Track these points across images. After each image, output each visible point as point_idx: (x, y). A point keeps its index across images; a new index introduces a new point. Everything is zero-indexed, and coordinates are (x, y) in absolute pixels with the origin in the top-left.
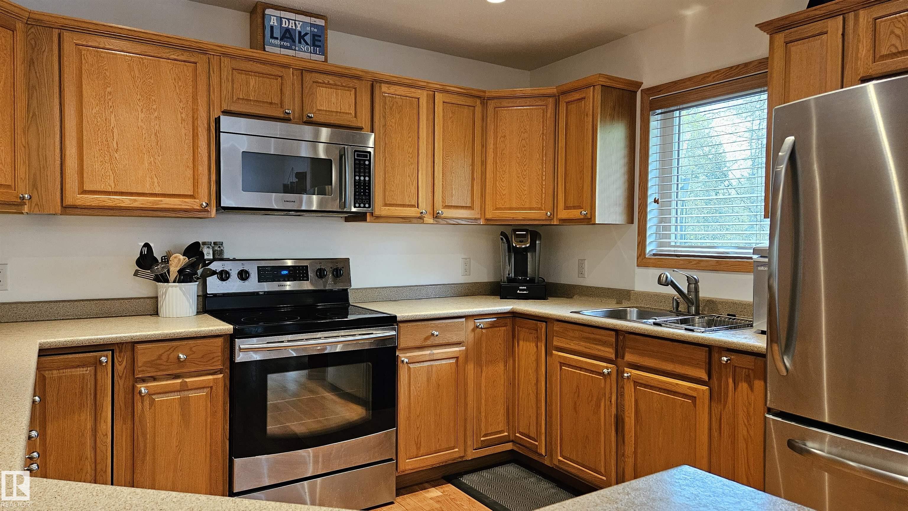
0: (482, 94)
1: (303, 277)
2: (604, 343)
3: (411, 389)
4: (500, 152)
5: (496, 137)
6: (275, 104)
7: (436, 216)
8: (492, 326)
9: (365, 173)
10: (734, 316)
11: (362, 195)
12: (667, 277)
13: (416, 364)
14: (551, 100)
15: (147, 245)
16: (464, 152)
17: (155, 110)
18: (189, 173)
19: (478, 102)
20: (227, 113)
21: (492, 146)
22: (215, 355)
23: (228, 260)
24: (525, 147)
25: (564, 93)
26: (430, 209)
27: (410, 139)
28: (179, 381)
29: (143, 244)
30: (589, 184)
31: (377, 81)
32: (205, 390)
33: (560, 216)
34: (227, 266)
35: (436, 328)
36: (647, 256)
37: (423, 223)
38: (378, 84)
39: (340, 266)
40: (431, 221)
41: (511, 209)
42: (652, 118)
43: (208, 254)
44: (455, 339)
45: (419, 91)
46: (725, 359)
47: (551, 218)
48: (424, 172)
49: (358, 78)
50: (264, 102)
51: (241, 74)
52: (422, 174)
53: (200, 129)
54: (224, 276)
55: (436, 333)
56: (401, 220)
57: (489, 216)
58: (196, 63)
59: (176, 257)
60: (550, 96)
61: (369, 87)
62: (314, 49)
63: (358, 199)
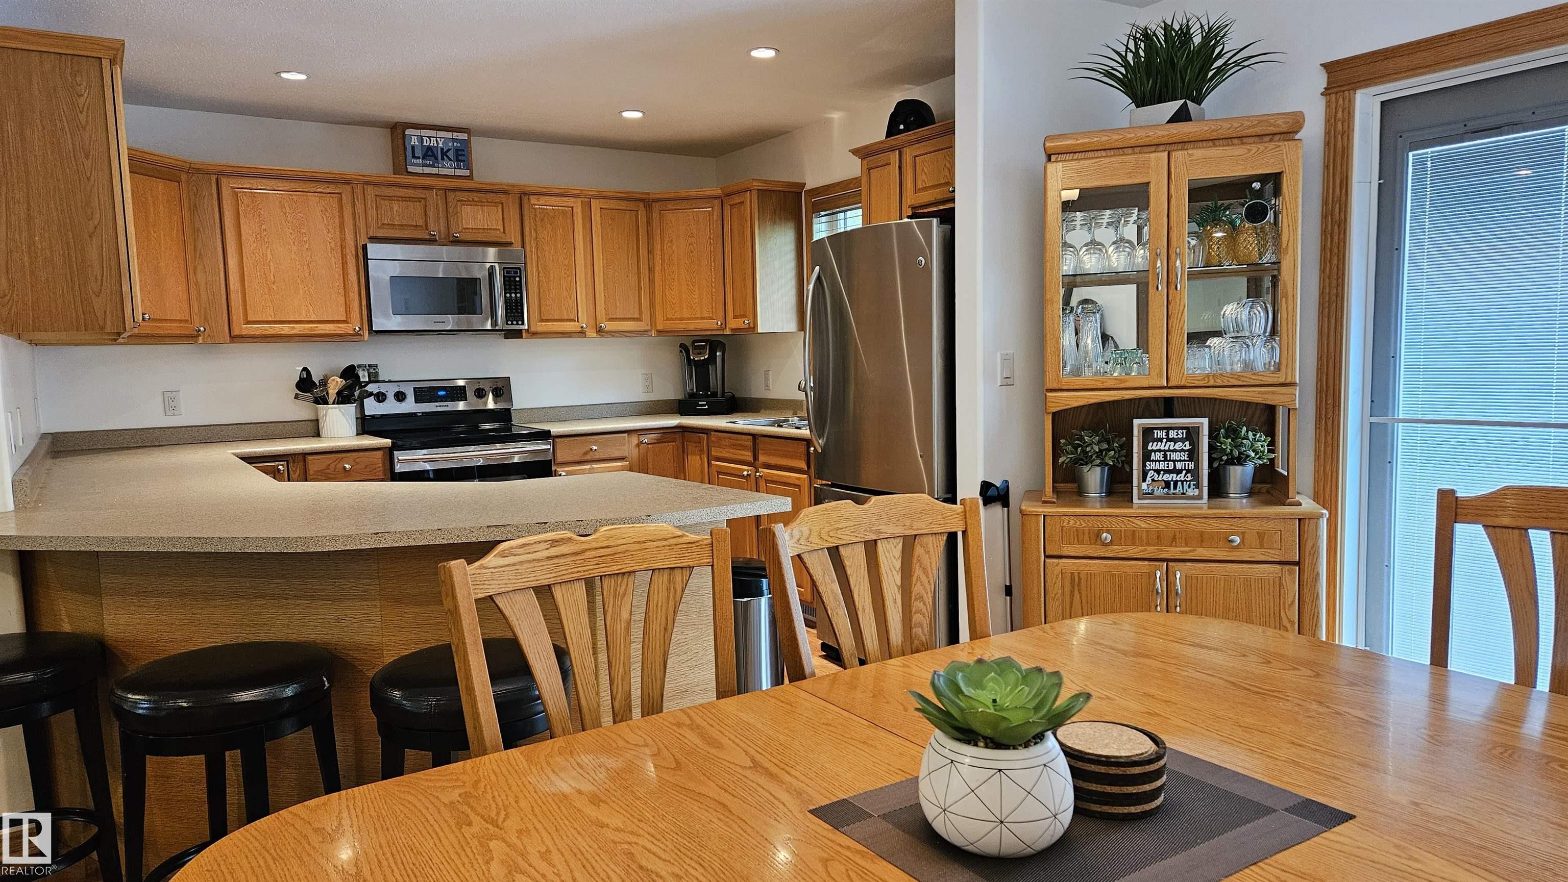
0: (644, 196)
1: (462, 397)
2: (744, 448)
4: (668, 258)
5: (662, 243)
6: (420, 226)
7: (600, 331)
8: (659, 441)
9: (516, 289)
11: (514, 312)
14: (717, 202)
15: (305, 369)
16: (628, 260)
17: (306, 243)
18: (341, 300)
19: (641, 205)
20: (375, 239)
21: (659, 252)
22: (377, 465)
23: (384, 382)
24: (692, 252)
25: (728, 195)
26: (592, 322)
27: (565, 251)
29: (301, 368)
30: (752, 291)
31: (525, 194)
33: (731, 326)
34: (383, 388)
35: (595, 443)
37: (585, 337)
38: (527, 196)
39: (500, 385)
40: (595, 335)
41: (682, 319)
43: (364, 376)
44: (617, 454)
45: (573, 200)
47: (725, 328)
48: (583, 284)
49: (505, 192)
50: (408, 226)
51: (385, 200)
52: (581, 286)
53: (348, 257)
54: (380, 397)
55: (595, 448)
56: (560, 335)
57: (660, 327)
58: (340, 194)
59: (333, 380)
60: (716, 198)
61: (517, 201)
62: (458, 164)
63: (511, 316)
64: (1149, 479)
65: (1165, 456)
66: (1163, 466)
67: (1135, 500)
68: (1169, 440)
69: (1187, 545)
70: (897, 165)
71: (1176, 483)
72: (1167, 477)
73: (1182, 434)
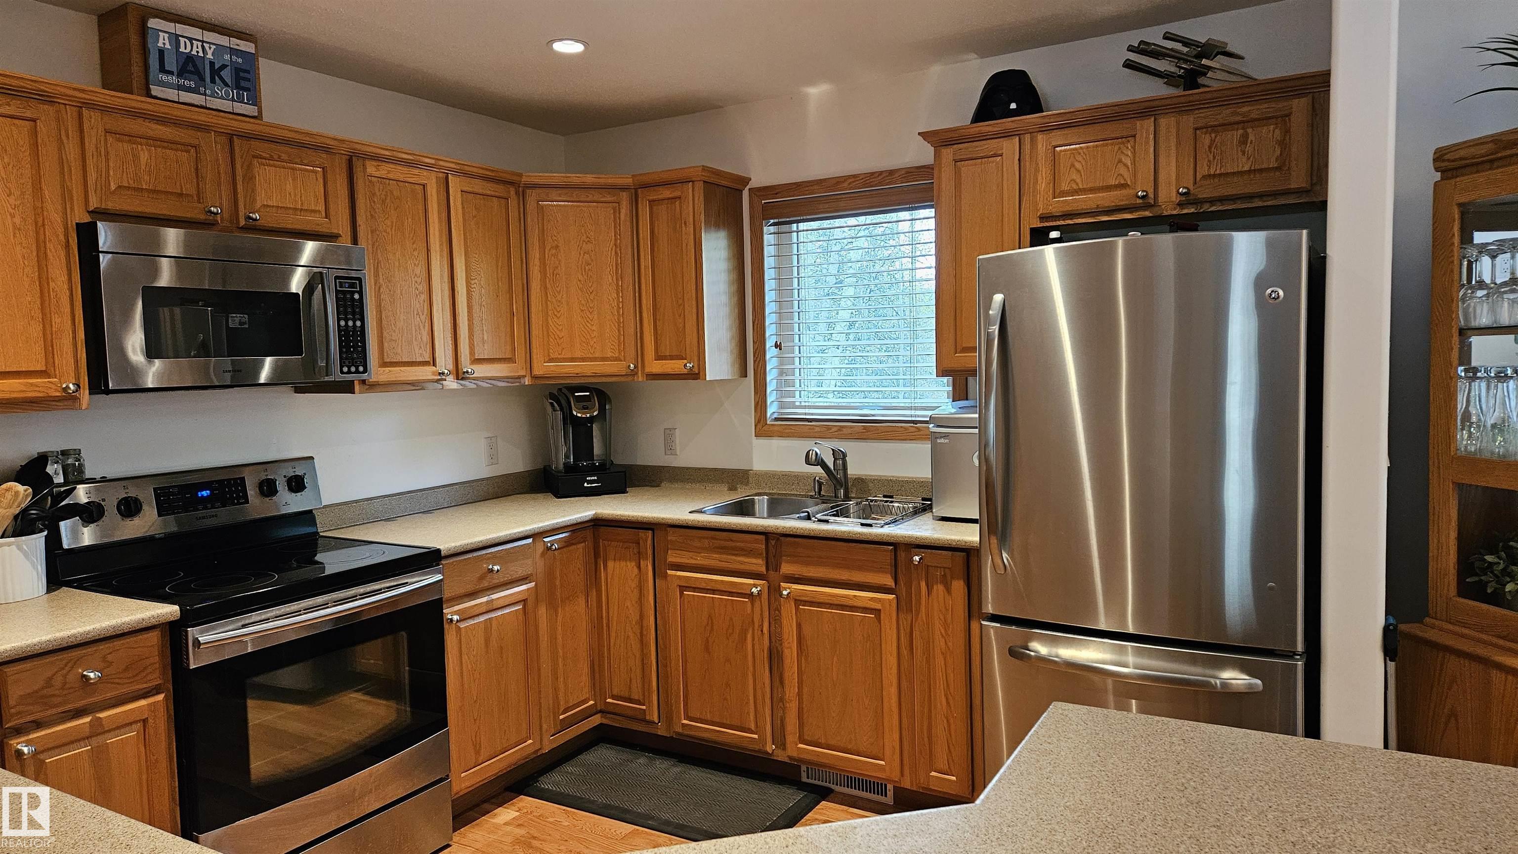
0: (516, 179)
1: (238, 497)
2: (749, 553)
3: (464, 661)
4: (551, 271)
5: (542, 248)
6: (187, 195)
7: (461, 379)
8: (567, 544)
9: (354, 313)
10: (891, 497)
11: (352, 352)
12: (817, 454)
13: (468, 621)
14: (624, 196)
16: (497, 272)
19: (511, 190)
20: (108, 215)
21: (537, 262)
22: (152, 660)
23: (94, 481)
24: (589, 264)
25: (644, 186)
26: (451, 366)
27: (416, 253)
28: (87, 719)
30: (695, 323)
31: (357, 156)
32: (134, 726)
33: (648, 370)
34: (96, 493)
35: (496, 559)
36: (768, 423)
37: (443, 390)
38: (361, 160)
39: (299, 470)
40: (453, 385)
41: (572, 360)
42: (766, 229)
44: (520, 572)
45: (425, 173)
46: (917, 558)
47: (634, 373)
48: (441, 307)
49: (327, 150)
50: (166, 193)
51: (123, 141)
52: (437, 309)
54: (93, 513)
55: (496, 568)
57: (537, 372)
58: (34, 121)
60: (623, 189)
61: (344, 165)
62: (238, 93)
63: (346, 359)
70: (1016, 157)
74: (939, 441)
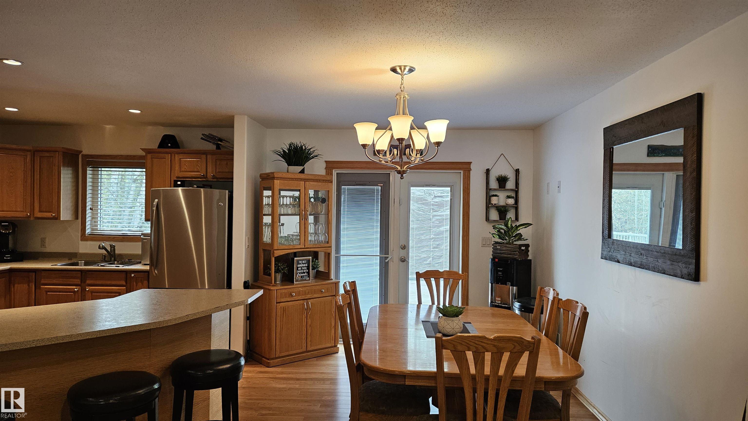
2: (73, 277)
10: (131, 260)
12: (103, 246)
14: (29, 153)
25: (38, 151)
33: (36, 216)
36: (86, 236)
42: (88, 169)
46: (133, 275)
47: (29, 217)
60: (28, 151)
64: (298, 276)
65: (301, 268)
66: (301, 271)
67: (295, 283)
68: (303, 264)
69: (311, 294)
70: (170, 160)
71: (304, 276)
72: (302, 275)
73: (305, 262)
74: (144, 241)
